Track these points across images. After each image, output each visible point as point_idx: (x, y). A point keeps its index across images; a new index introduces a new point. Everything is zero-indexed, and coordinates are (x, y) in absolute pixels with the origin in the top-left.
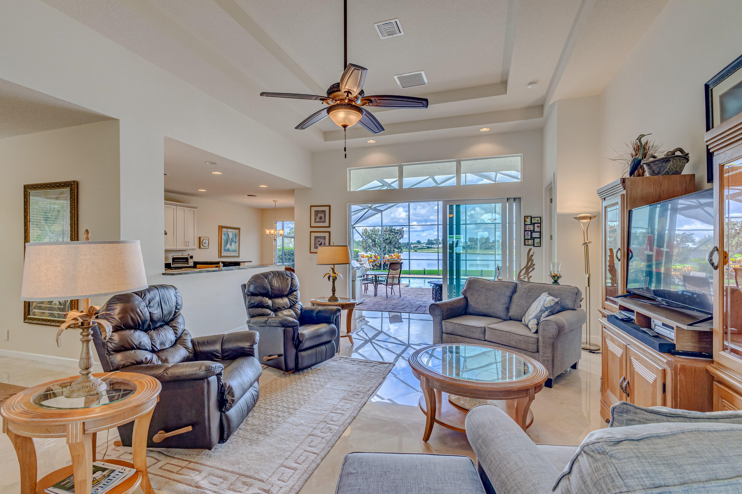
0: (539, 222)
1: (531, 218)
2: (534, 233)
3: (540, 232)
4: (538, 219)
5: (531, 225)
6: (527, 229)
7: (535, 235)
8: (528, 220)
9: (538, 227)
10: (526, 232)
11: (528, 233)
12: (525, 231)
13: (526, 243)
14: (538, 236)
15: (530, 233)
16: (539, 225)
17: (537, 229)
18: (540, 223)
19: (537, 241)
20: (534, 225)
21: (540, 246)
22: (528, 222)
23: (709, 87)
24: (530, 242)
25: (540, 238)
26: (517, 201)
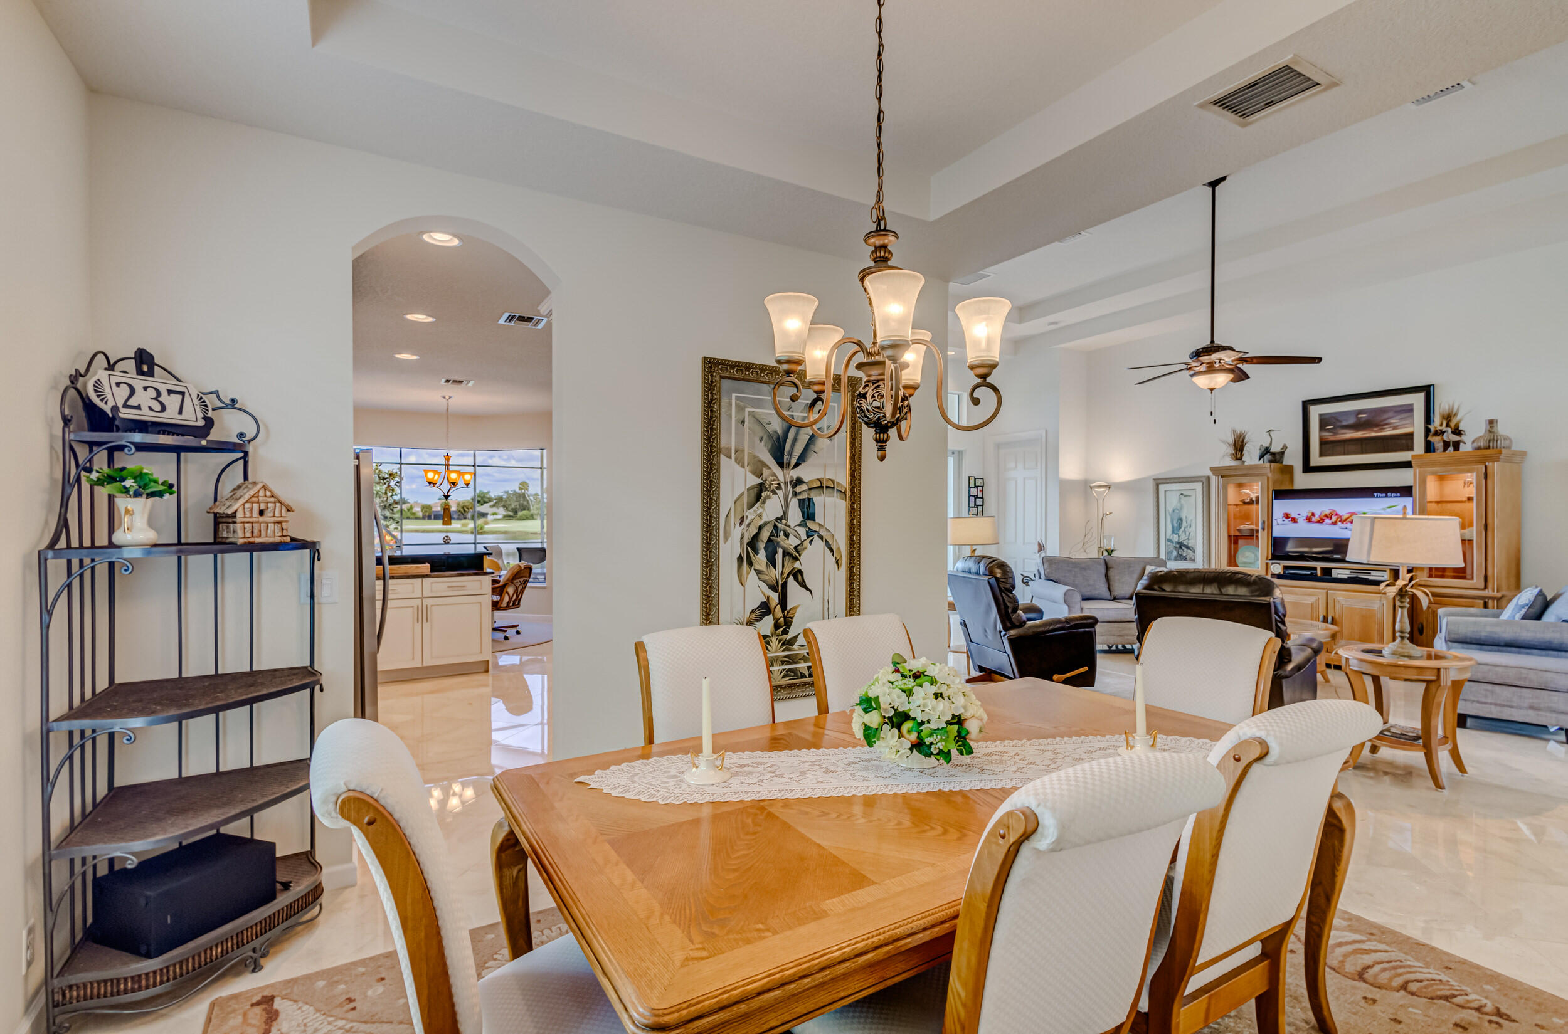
0: (982, 485)
1: (975, 479)
2: (977, 499)
3: (982, 498)
4: (981, 480)
5: (974, 488)
6: (972, 494)
7: (979, 501)
8: (972, 481)
9: (981, 491)
10: (970, 498)
12: (970, 496)
13: (970, 512)
14: (981, 503)
15: (973, 498)
16: (981, 488)
17: (980, 495)
19: (980, 508)
20: (977, 488)
21: (982, 516)
22: (972, 485)
23: (1306, 405)
24: (974, 511)
25: (982, 505)
26: (956, 454)
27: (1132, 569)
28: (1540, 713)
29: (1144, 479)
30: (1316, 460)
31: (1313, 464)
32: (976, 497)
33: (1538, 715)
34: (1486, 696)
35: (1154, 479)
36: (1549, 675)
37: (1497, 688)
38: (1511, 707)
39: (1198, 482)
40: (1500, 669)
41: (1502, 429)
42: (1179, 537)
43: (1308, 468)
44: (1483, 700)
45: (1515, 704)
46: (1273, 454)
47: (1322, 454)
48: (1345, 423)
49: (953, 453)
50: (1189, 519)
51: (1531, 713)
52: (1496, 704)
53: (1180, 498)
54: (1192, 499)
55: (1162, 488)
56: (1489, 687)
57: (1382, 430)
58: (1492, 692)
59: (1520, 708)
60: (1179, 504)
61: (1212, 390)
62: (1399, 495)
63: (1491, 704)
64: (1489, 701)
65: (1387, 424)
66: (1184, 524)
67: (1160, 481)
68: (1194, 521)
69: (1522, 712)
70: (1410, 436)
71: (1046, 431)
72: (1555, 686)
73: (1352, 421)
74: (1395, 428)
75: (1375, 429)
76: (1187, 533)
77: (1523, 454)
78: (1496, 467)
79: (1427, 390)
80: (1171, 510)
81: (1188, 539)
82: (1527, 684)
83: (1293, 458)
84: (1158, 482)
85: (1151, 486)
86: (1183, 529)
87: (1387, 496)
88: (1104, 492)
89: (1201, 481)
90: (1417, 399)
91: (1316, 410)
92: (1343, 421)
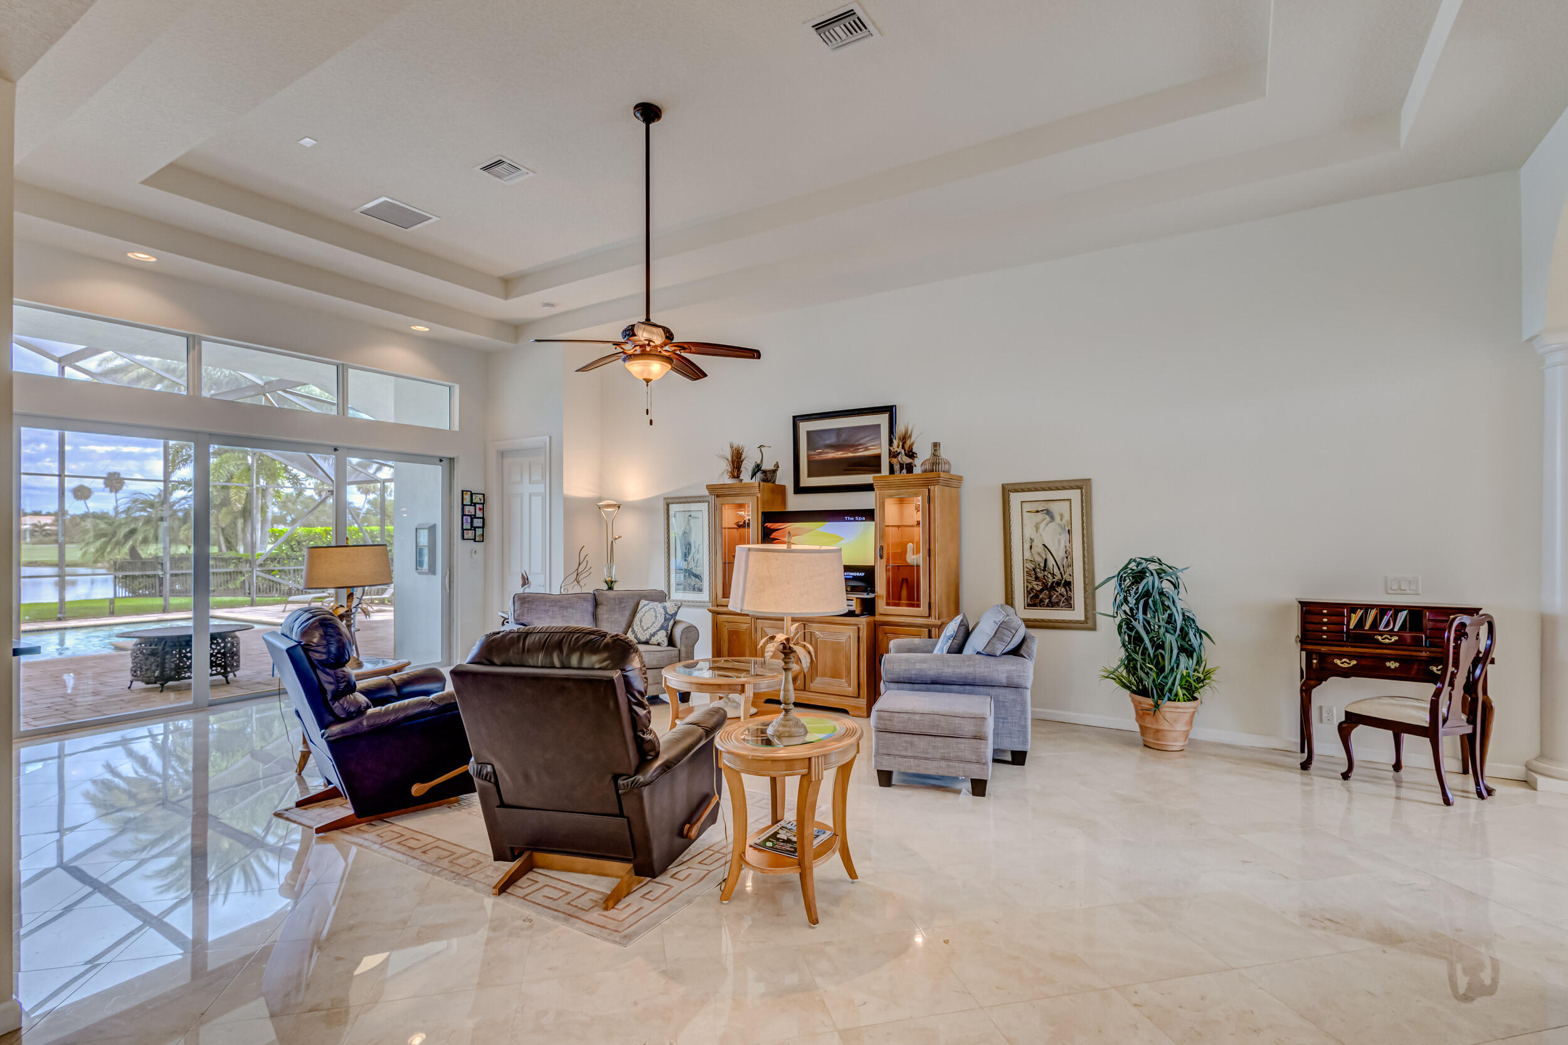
0: (482, 502)
1: (472, 495)
2: (475, 520)
3: (483, 518)
4: (481, 496)
5: (471, 505)
6: (467, 513)
7: (477, 523)
8: (467, 497)
9: (480, 509)
10: (464, 517)
11: (467, 520)
12: (463, 515)
13: (466, 537)
14: (481, 525)
15: (469, 518)
16: (481, 506)
17: (479, 514)
18: (483, 504)
19: (479, 531)
20: (475, 506)
21: (483, 541)
22: (467, 501)
23: (796, 420)
24: (470, 534)
25: (483, 527)
26: (445, 462)
27: (623, 605)
28: (951, 763)
29: (657, 497)
30: (806, 481)
31: (802, 484)
32: (473, 517)
33: (948, 766)
34: (906, 749)
35: (665, 499)
36: (957, 720)
37: (915, 738)
38: (927, 759)
39: (704, 502)
40: (917, 717)
41: (944, 453)
42: (688, 564)
43: (799, 490)
44: (904, 753)
45: (930, 756)
46: (765, 472)
47: (810, 475)
48: (828, 442)
49: (441, 461)
50: (697, 544)
51: (943, 764)
52: (914, 757)
53: (689, 520)
54: (699, 522)
55: (672, 508)
56: (908, 738)
57: (856, 450)
58: (912, 744)
59: (933, 759)
60: (688, 527)
61: (648, 381)
62: (864, 518)
63: (911, 757)
64: (909, 754)
65: (860, 445)
66: (692, 550)
67: (670, 501)
68: (701, 547)
69: (935, 764)
70: (878, 457)
71: (550, 437)
72: (960, 733)
73: (832, 440)
74: (867, 449)
75: (852, 449)
76: (696, 560)
77: (960, 479)
78: (936, 490)
79: (890, 410)
80: (680, 534)
81: (696, 566)
82: (939, 732)
83: (785, 478)
84: (668, 502)
85: (661, 505)
86: (691, 554)
87: (855, 520)
88: (614, 511)
89: (707, 501)
90: (883, 419)
91: (805, 427)
92: (824, 440)
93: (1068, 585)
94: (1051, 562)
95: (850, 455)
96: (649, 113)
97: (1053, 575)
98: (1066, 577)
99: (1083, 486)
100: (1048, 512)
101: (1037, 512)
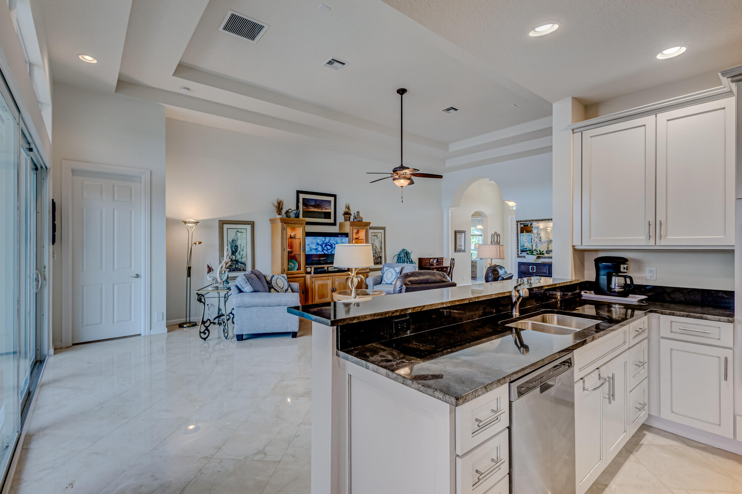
23: (299, 192)
29: (213, 220)
35: (220, 221)
39: (248, 224)
41: (361, 214)
42: (236, 257)
47: (304, 216)
48: (311, 204)
50: (242, 246)
53: (236, 234)
54: (244, 235)
55: (226, 226)
57: (322, 209)
60: (236, 237)
61: (402, 187)
65: (324, 207)
66: (239, 249)
67: (224, 223)
68: (245, 247)
70: (330, 213)
73: (313, 203)
74: (326, 209)
75: (320, 208)
76: (241, 255)
78: (368, 228)
79: (334, 196)
80: (231, 241)
81: (242, 258)
84: (222, 223)
85: (218, 225)
86: (238, 252)
87: (342, 237)
89: (251, 224)
90: (332, 199)
91: (302, 196)
92: (310, 203)
93: (381, 257)
94: (377, 251)
95: (320, 211)
96: (402, 92)
97: (378, 255)
98: (381, 255)
99: (384, 229)
100: (377, 236)
101: (374, 236)
